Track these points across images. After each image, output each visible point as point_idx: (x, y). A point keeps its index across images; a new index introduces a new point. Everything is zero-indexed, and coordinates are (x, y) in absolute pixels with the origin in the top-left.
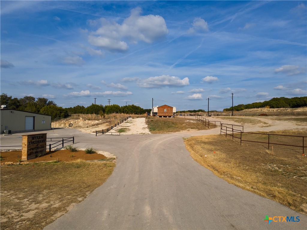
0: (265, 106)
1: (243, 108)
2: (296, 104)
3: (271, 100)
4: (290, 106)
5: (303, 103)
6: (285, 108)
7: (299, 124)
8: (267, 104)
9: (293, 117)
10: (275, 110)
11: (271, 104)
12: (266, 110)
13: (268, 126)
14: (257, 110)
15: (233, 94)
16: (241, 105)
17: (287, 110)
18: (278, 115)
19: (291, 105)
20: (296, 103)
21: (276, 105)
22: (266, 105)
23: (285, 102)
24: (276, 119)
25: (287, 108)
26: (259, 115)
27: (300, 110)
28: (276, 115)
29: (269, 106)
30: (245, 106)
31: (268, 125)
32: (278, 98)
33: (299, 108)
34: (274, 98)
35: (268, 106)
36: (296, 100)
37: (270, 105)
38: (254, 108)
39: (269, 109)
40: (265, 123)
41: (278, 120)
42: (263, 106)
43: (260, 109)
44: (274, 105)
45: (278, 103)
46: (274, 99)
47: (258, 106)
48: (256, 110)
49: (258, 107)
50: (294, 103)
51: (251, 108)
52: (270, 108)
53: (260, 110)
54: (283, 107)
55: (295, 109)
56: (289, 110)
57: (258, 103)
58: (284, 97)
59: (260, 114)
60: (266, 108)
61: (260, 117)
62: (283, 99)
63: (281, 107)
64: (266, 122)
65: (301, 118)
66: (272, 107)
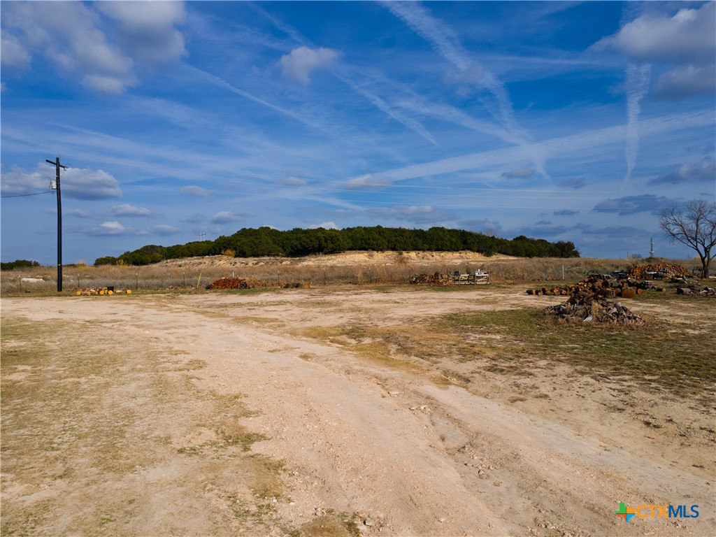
0: (220, 250)
1: (158, 255)
2: (299, 247)
3: (236, 234)
4: (285, 251)
5: (316, 244)
6: (274, 256)
8: (228, 245)
10: (250, 261)
11: (239, 244)
12: (225, 264)
14: (201, 263)
16: (153, 247)
17: (281, 263)
19: (289, 249)
20: (300, 244)
21: (251, 247)
22: (226, 248)
23: (273, 240)
25: (280, 258)
27: (311, 262)
29: (234, 252)
30: (166, 250)
32: (255, 231)
33: (307, 257)
34: (244, 230)
35: (229, 252)
37: (235, 249)
38: (192, 256)
39: (233, 260)
42: (216, 250)
43: (207, 260)
44: (246, 248)
45: (257, 241)
46: (244, 233)
47: (201, 252)
48: (197, 261)
49: (203, 255)
50: (297, 243)
52: (236, 256)
53: (207, 262)
54: (268, 255)
55: (300, 261)
56: (287, 262)
57: (202, 242)
58: (269, 228)
60: (225, 257)
62: (267, 231)
63: (263, 255)
66: (241, 254)
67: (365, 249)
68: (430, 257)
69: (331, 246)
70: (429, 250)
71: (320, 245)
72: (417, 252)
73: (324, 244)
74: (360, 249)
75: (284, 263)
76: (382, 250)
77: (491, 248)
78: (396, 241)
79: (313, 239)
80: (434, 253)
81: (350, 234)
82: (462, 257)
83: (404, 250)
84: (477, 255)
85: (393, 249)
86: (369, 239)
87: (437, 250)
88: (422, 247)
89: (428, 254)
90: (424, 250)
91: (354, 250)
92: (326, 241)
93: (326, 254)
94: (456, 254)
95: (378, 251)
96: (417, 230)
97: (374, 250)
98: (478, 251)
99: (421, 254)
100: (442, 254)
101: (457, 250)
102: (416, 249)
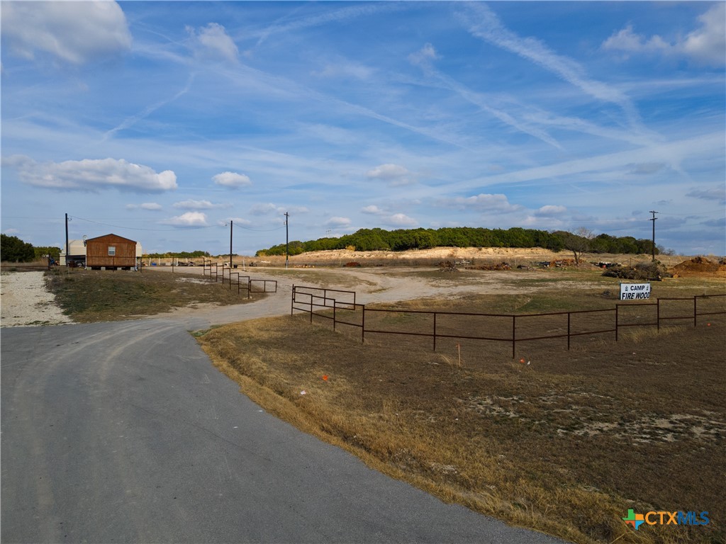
0: (345, 246)
1: (300, 249)
2: (401, 244)
3: (356, 234)
4: (390, 246)
5: (413, 241)
6: (383, 250)
7: (434, 283)
8: (350, 241)
9: (412, 270)
10: (366, 254)
11: (357, 241)
12: (349, 254)
13: (380, 290)
15: (287, 215)
17: (386, 255)
18: (381, 266)
19: (393, 245)
21: (366, 244)
22: (348, 244)
23: (382, 238)
24: (384, 274)
25: (385, 252)
26: (344, 266)
27: (409, 255)
28: (377, 266)
29: (354, 247)
30: (305, 245)
31: (378, 288)
32: (369, 231)
33: (406, 252)
34: (361, 230)
35: (350, 247)
36: (402, 235)
37: (355, 245)
38: (324, 250)
39: (354, 252)
40: (371, 284)
41: (388, 275)
42: (341, 245)
43: (335, 253)
44: (363, 245)
45: (370, 240)
46: (362, 233)
47: (330, 246)
48: (328, 253)
49: (332, 249)
50: (399, 241)
51: (318, 249)
52: (356, 250)
54: (379, 250)
55: (400, 254)
56: (390, 255)
57: (331, 239)
58: (380, 229)
59: (345, 263)
60: (348, 251)
61: (347, 268)
62: (378, 231)
63: (375, 250)
64: (371, 281)
65: (429, 272)
66: (359, 249)
67: (451, 246)
68: (505, 252)
69: (424, 243)
70: (504, 246)
71: (416, 242)
72: (494, 248)
73: (419, 242)
74: (447, 246)
75: (388, 256)
76: (465, 246)
77: (558, 245)
78: (477, 239)
79: (411, 238)
80: (509, 249)
81: (441, 234)
82: (533, 253)
83: (483, 246)
84: (546, 251)
85: (474, 246)
86: (455, 238)
87: (512, 246)
88: (498, 244)
89: (503, 250)
90: (499, 247)
91: (443, 246)
92: (420, 240)
93: (420, 249)
94: (528, 250)
95: (461, 247)
96: (497, 231)
97: (458, 246)
98: (548, 248)
99: (498, 249)
100: (516, 250)
101: (529, 247)
102: (493, 245)
